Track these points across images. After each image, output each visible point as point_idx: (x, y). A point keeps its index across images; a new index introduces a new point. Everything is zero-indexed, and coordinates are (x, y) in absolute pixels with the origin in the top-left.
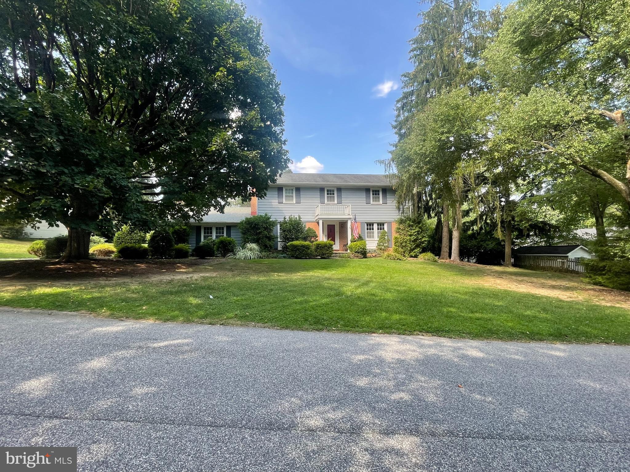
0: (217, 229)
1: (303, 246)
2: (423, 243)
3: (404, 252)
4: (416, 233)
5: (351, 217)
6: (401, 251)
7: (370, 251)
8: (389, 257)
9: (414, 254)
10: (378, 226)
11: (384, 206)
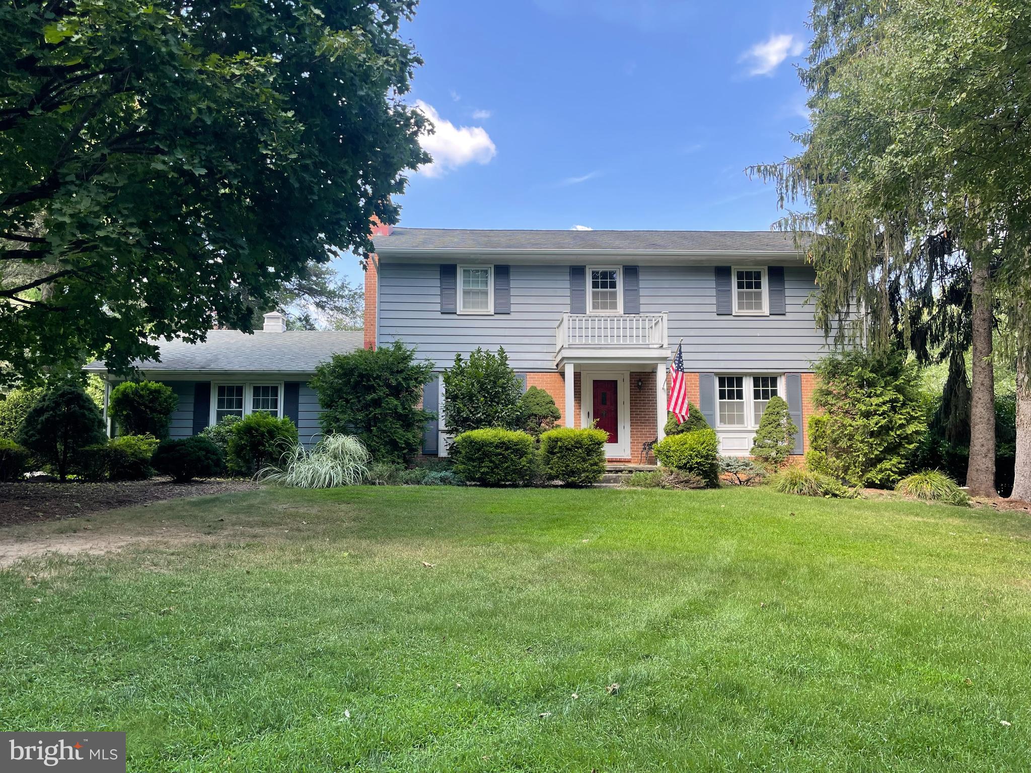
0: (256, 390)
5: (667, 353)
6: (834, 466)
7: (728, 465)
8: (795, 484)
9: (879, 477)
10: (756, 384)
11: (777, 322)
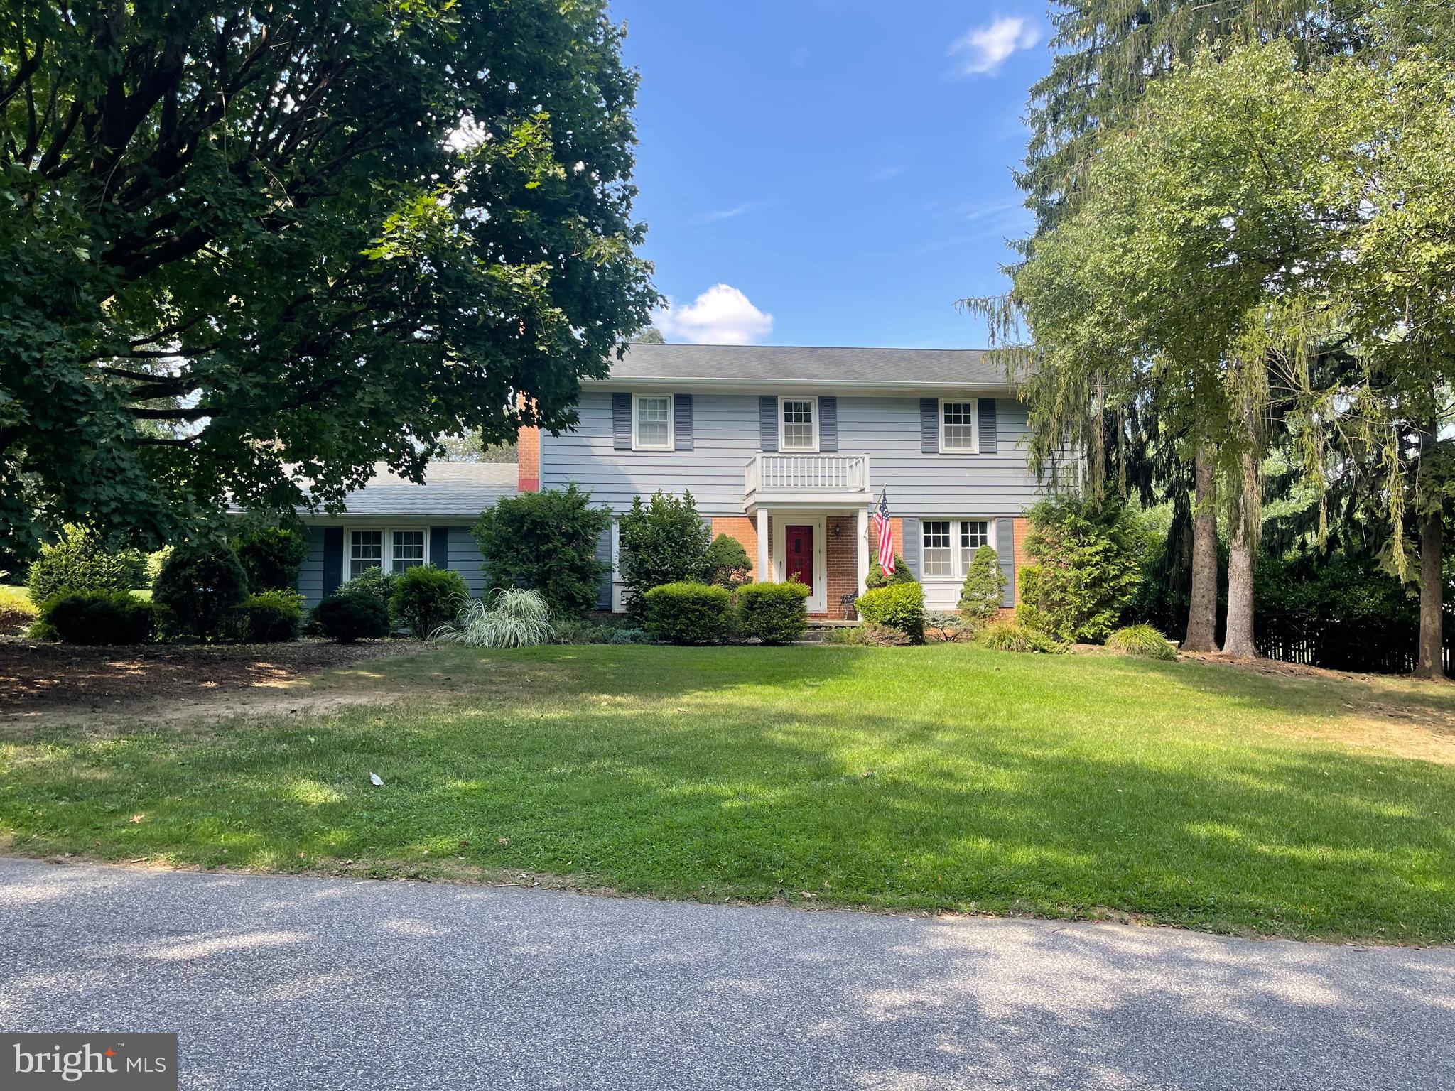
0: (397, 537)
1: (701, 601)
2: (1123, 591)
3: (1058, 624)
4: (1098, 558)
5: (868, 498)
6: (1045, 620)
7: (934, 620)
8: (1003, 640)
9: (1092, 631)
10: (964, 530)
11: (987, 460)
